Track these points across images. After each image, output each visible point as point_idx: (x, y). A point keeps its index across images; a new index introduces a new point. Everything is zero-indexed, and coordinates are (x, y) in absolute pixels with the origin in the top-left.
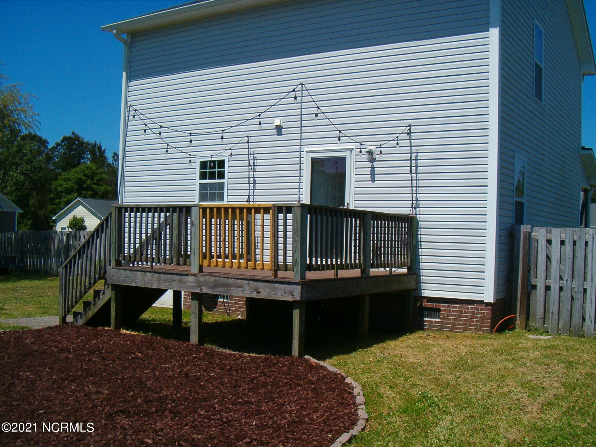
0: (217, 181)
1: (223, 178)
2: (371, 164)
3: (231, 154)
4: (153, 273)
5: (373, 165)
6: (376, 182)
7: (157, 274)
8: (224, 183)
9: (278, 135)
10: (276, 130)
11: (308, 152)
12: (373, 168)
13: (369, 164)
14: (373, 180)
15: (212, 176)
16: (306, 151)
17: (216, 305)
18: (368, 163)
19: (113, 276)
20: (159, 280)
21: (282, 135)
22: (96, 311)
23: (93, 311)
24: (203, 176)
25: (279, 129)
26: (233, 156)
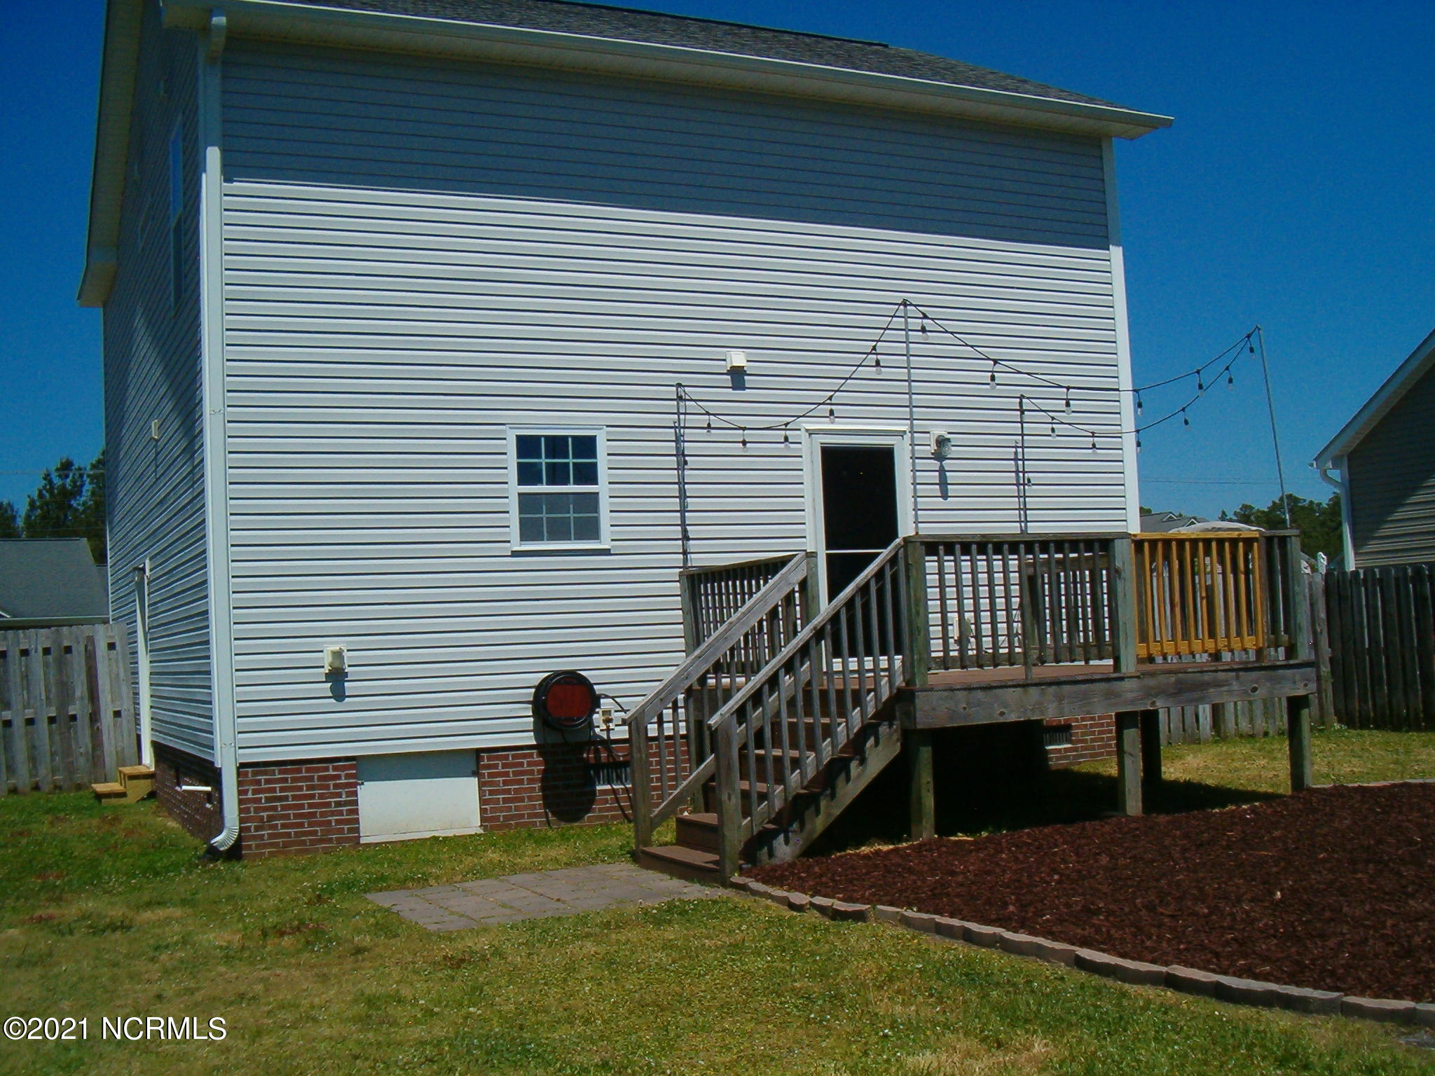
0: (572, 488)
1: (594, 481)
2: (939, 463)
3: (709, 427)
4: (1043, 687)
5: (942, 466)
6: (949, 499)
7: (1054, 687)
8: (598, 493)
9: (734, 388)
10: (729, 377)
11: (811, 433)
12: (942, 471)
13: (935, 464)
14: (945, 496)
15: (557, 475)
16: (807, 430)
17: (592, 801)
18: (932, 461)
19: (934, 709)
20: (1060, 699)
21: (744, 388)
22: (837, 812)
23: (829, 815)
24: (527, 474)
25: (737, 376)
26: (713, 431)
